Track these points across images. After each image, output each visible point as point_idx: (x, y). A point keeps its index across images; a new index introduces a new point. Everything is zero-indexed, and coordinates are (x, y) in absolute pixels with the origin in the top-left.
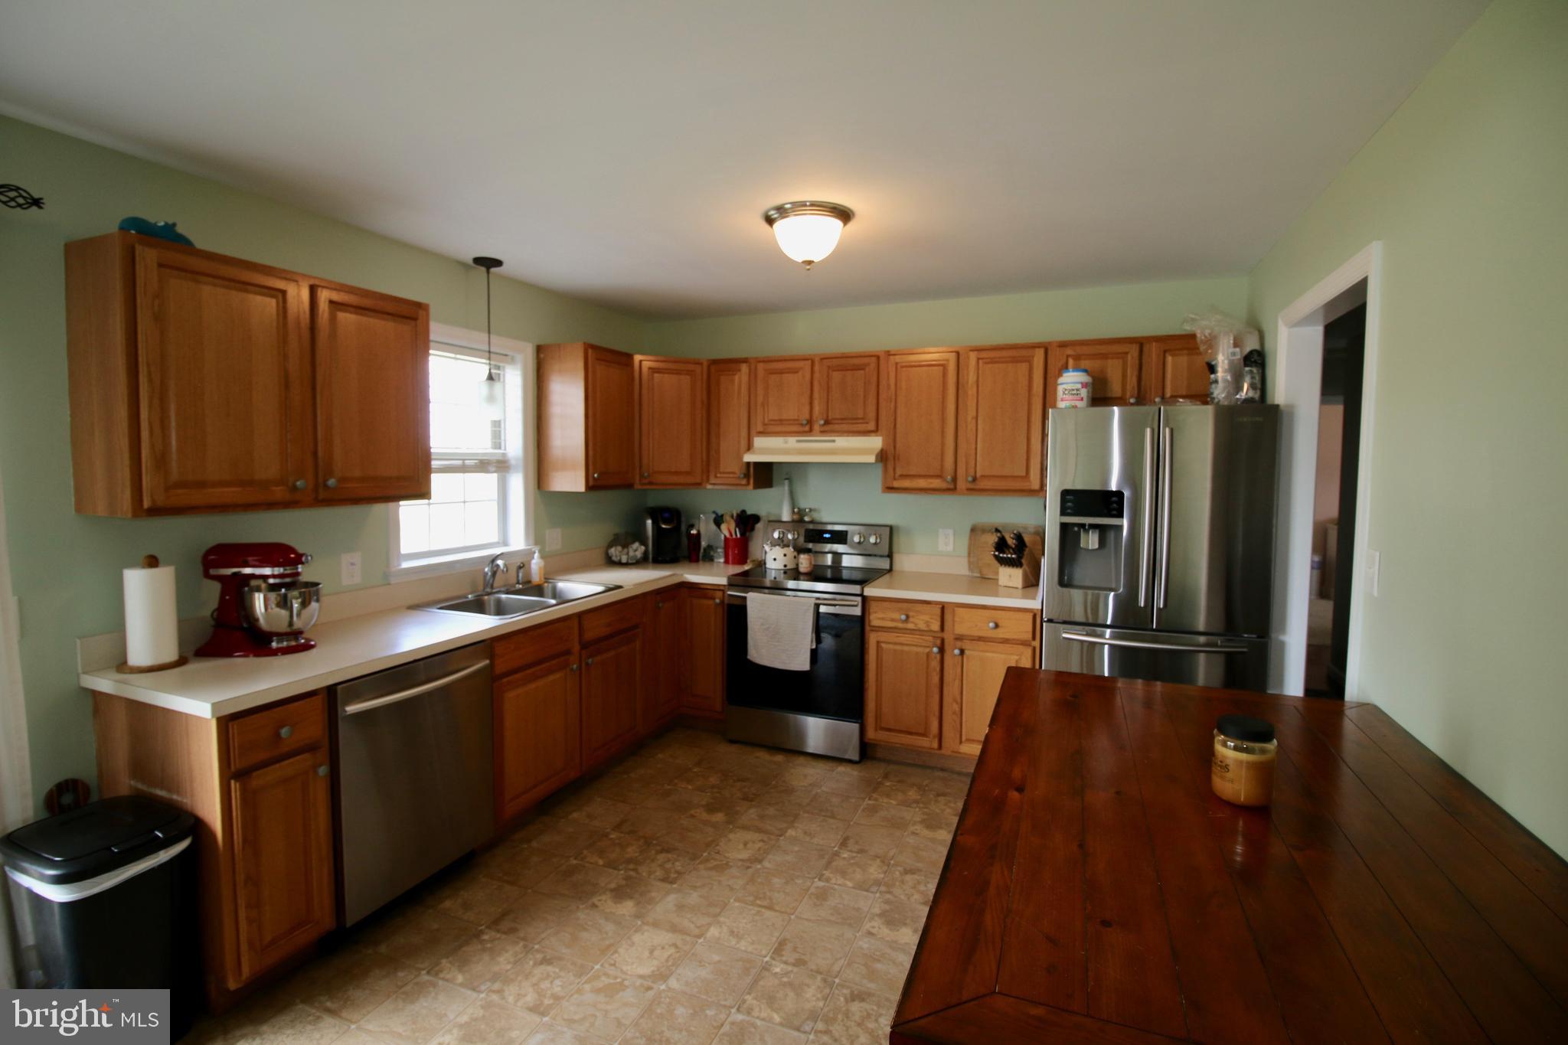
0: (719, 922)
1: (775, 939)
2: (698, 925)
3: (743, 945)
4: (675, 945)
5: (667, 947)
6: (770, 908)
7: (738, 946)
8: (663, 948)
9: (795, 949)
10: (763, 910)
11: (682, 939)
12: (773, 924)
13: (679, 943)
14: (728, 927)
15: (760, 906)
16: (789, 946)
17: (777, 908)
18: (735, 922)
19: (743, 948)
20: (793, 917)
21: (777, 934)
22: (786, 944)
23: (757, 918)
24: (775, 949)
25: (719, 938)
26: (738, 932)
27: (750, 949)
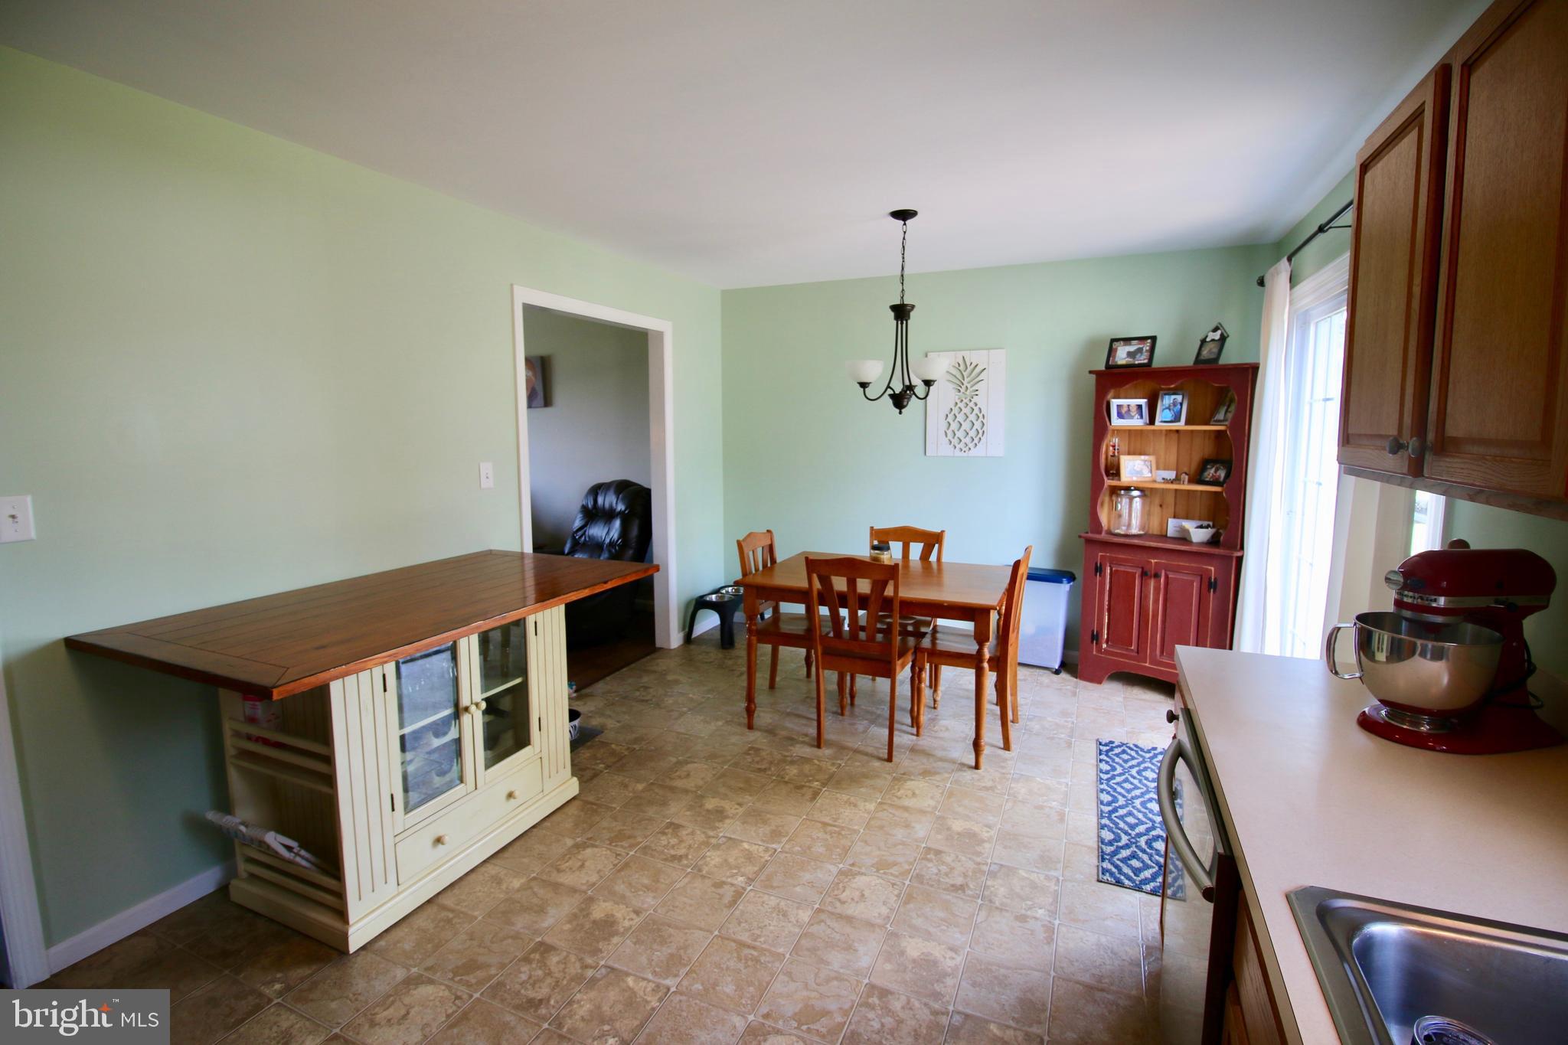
0: (801, 927)
1: (740, 907)
2: (823, 924)
3: (773, 901)
4: (843, 903)
5: (849, 900)
6: (742, 945)
7: (778, 901)
8: (852, 899)
9: (721, 896)
10: (749, 942)
11: (836, 908)
12: (739, 923)
13: (838, 904)
14: (790, 922)
15: (754, 948)
16: (726, 900)
17: (733, 944)
18: (783, 926)
19: (772, 898)
20: (716, 933)
21: (737, 912)
22: (729, 902)
23: (758, 932)
24: (740, 897)
25: (798, 908)
26: (778, 915)
27: (766, 897)
